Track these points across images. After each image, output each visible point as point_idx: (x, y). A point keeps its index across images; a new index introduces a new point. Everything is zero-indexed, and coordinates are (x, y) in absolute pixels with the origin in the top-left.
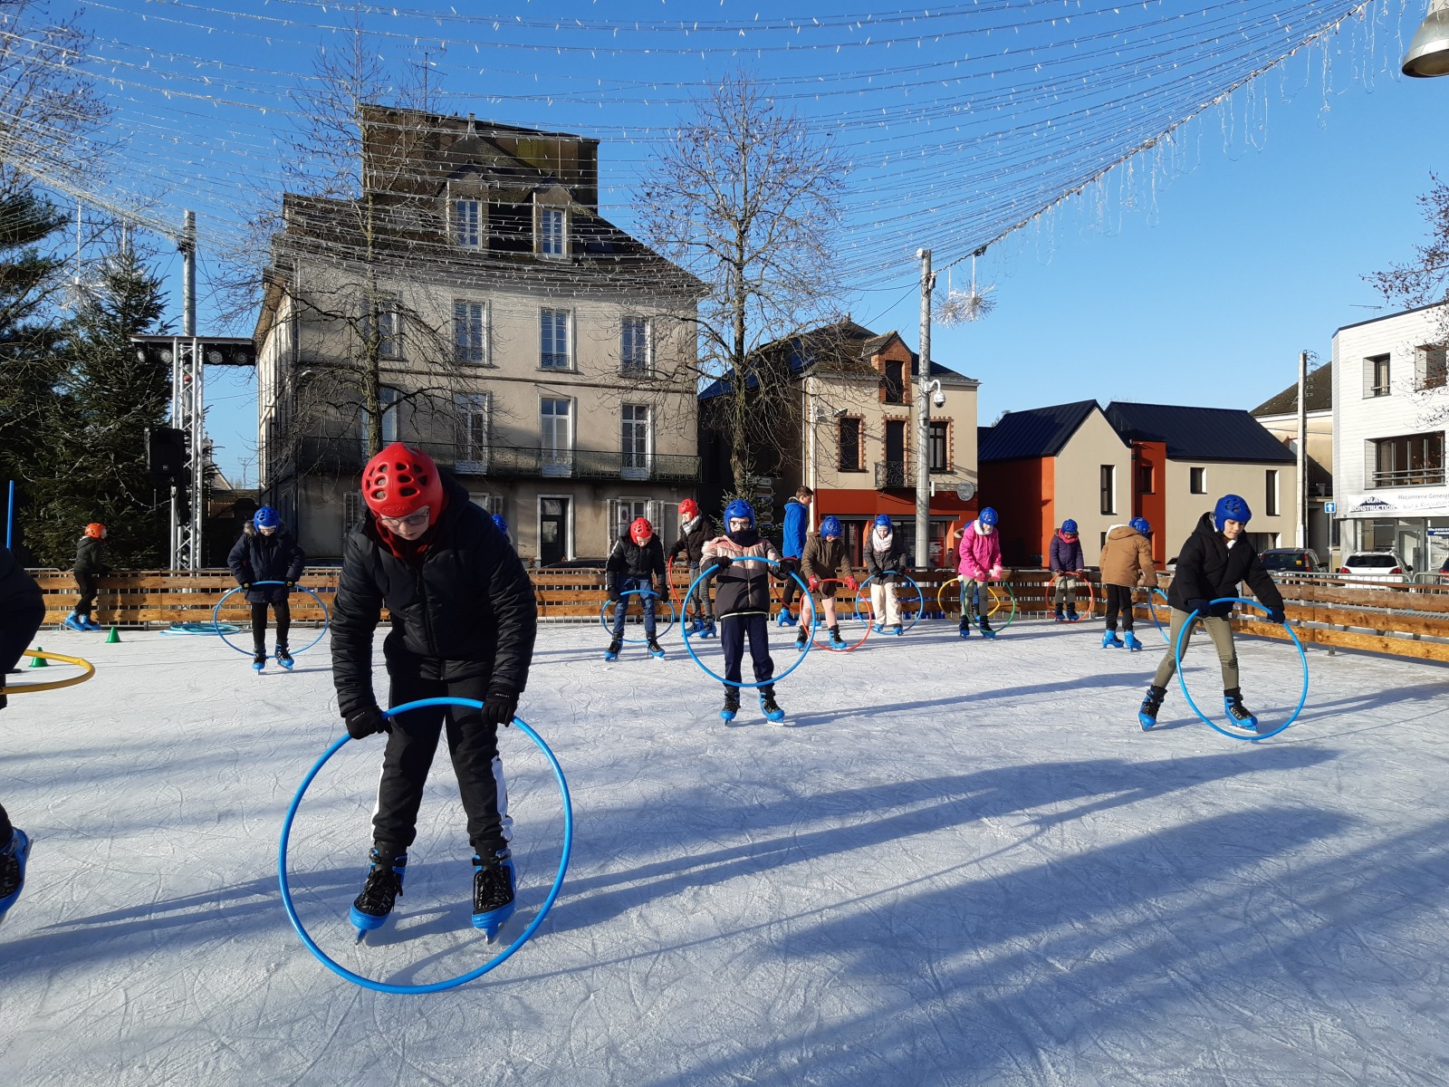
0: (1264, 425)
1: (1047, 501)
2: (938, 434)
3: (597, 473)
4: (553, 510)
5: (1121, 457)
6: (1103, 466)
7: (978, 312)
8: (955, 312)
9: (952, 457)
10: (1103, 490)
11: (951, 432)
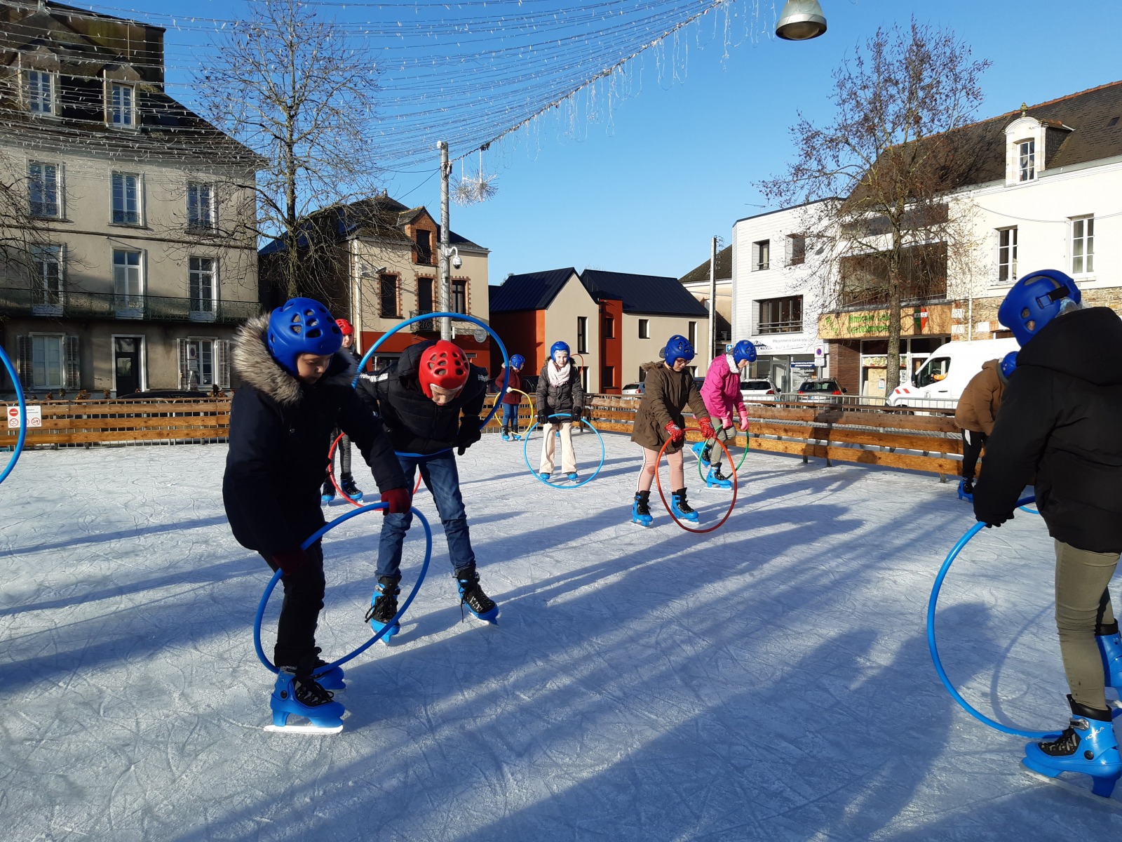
0: (688, 289)
1: (540, 344)
2: (459, 290)
3: (167, 316)
4: (128, 348)
5: (592, 310)
6: (579, 318)
7: (485, 195)
8: (468, 194)
9: (469, 308)
10: (579, 335)
11: (469, 289)
